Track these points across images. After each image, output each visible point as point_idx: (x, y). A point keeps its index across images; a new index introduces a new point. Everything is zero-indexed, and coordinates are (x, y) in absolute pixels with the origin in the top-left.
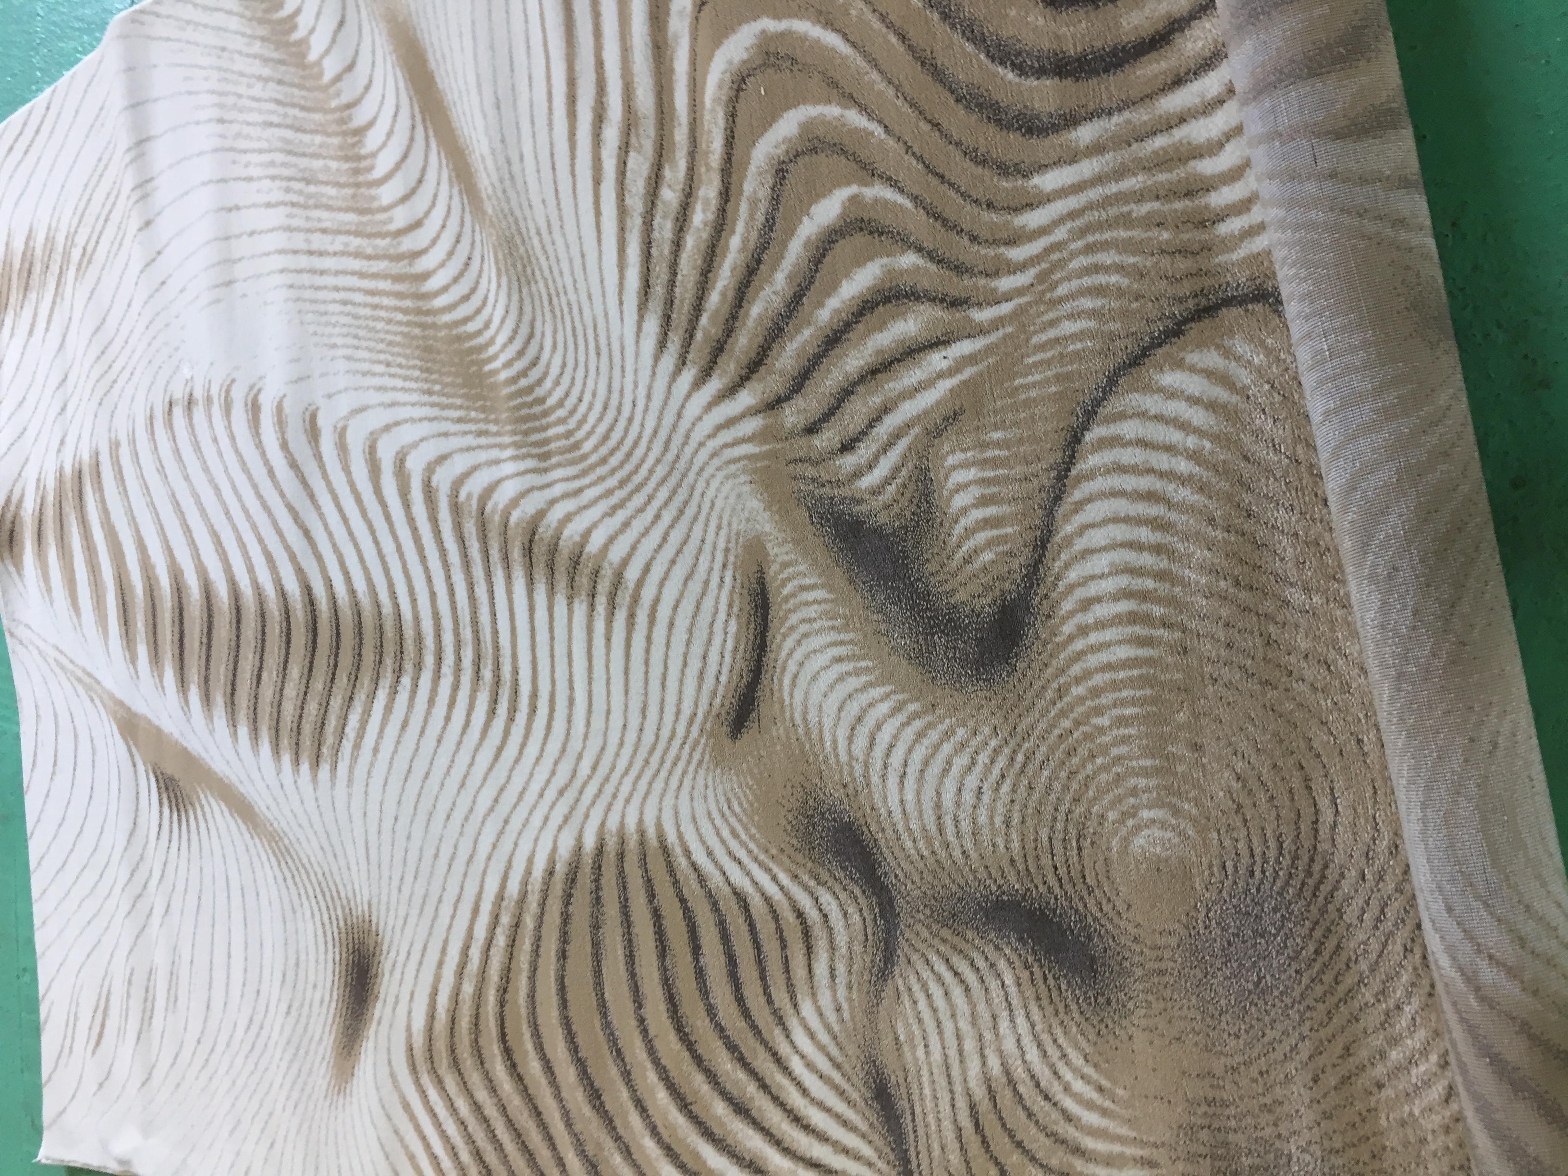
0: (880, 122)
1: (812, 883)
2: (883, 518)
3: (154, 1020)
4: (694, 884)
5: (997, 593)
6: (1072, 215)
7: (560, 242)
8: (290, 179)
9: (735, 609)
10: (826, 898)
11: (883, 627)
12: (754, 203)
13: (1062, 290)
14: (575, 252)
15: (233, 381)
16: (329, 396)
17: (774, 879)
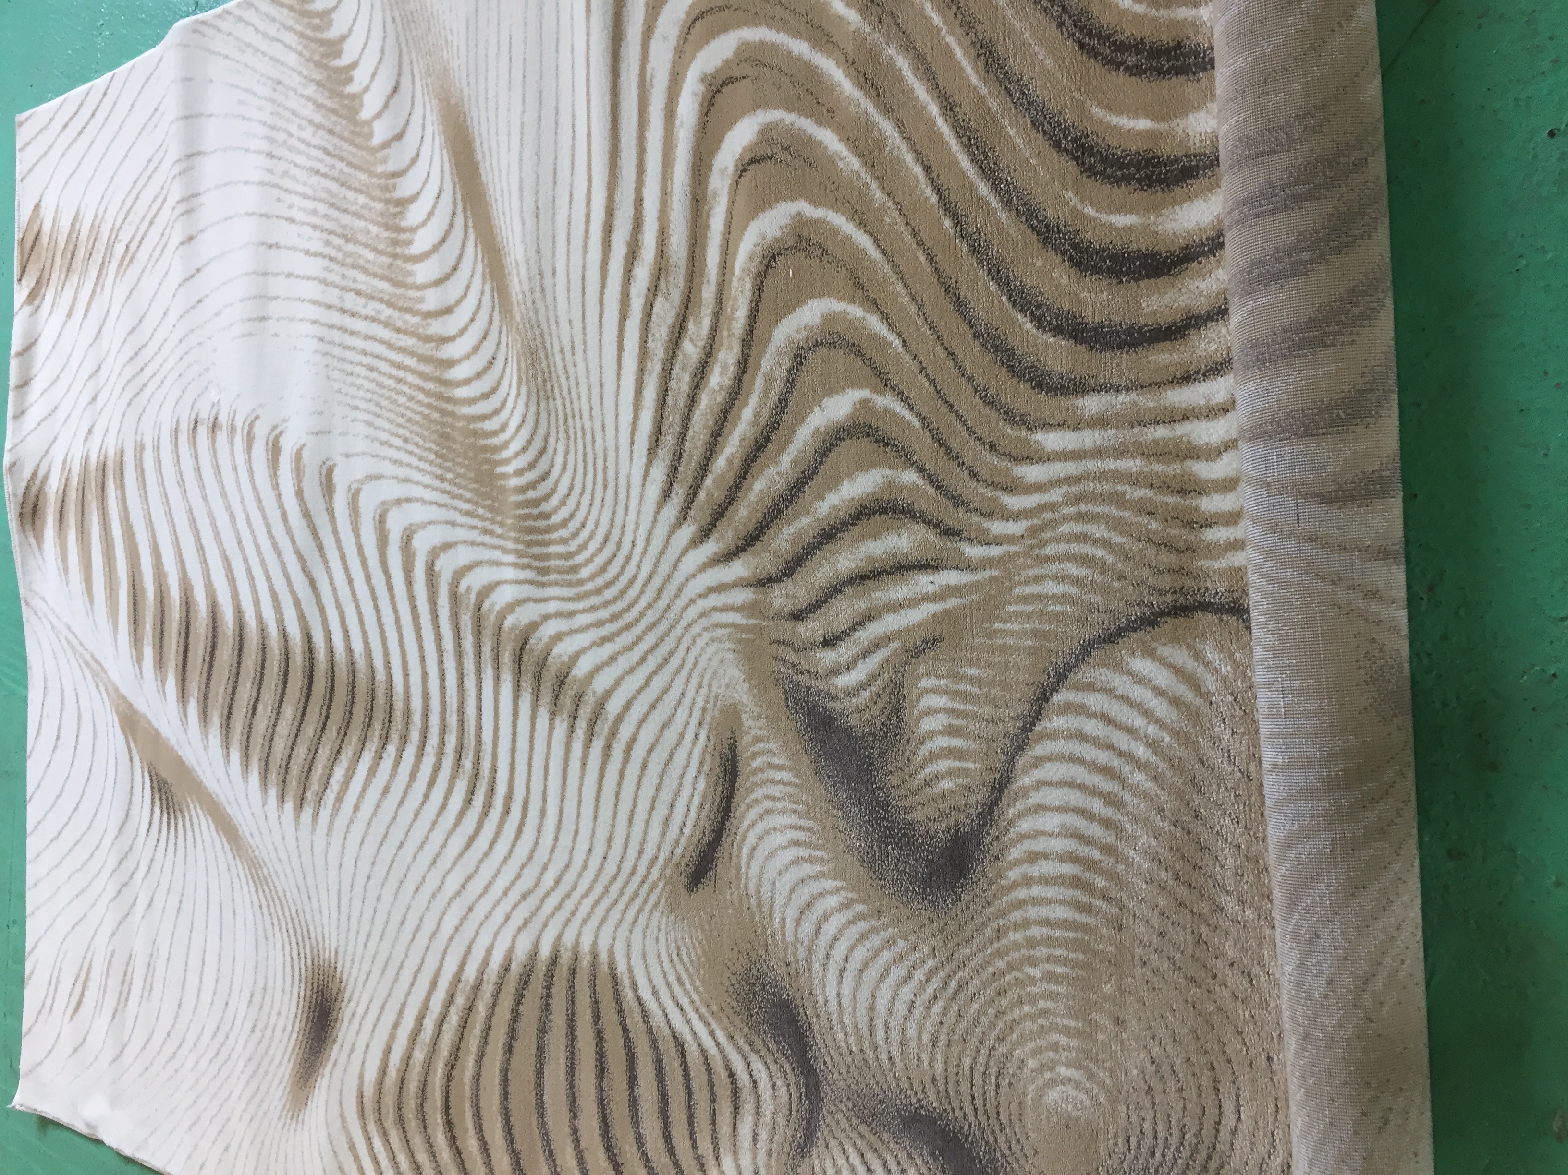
0: (899, 335)
1: (747, 1048)
2: (854, 721)
3: (130, 1003)
4: (638, 1018)
5: (952, 822)
6: (1069, 480)
7: (581, 366)
8: (331, 233)
9: (706, 768)
10: (757, 1066)
11: (842, 824)
12: (769, 380)
13: (1049, 550)
14: (595, 379)
15: (257, 417)
16: (347, 456)
17: (712, 1034)
